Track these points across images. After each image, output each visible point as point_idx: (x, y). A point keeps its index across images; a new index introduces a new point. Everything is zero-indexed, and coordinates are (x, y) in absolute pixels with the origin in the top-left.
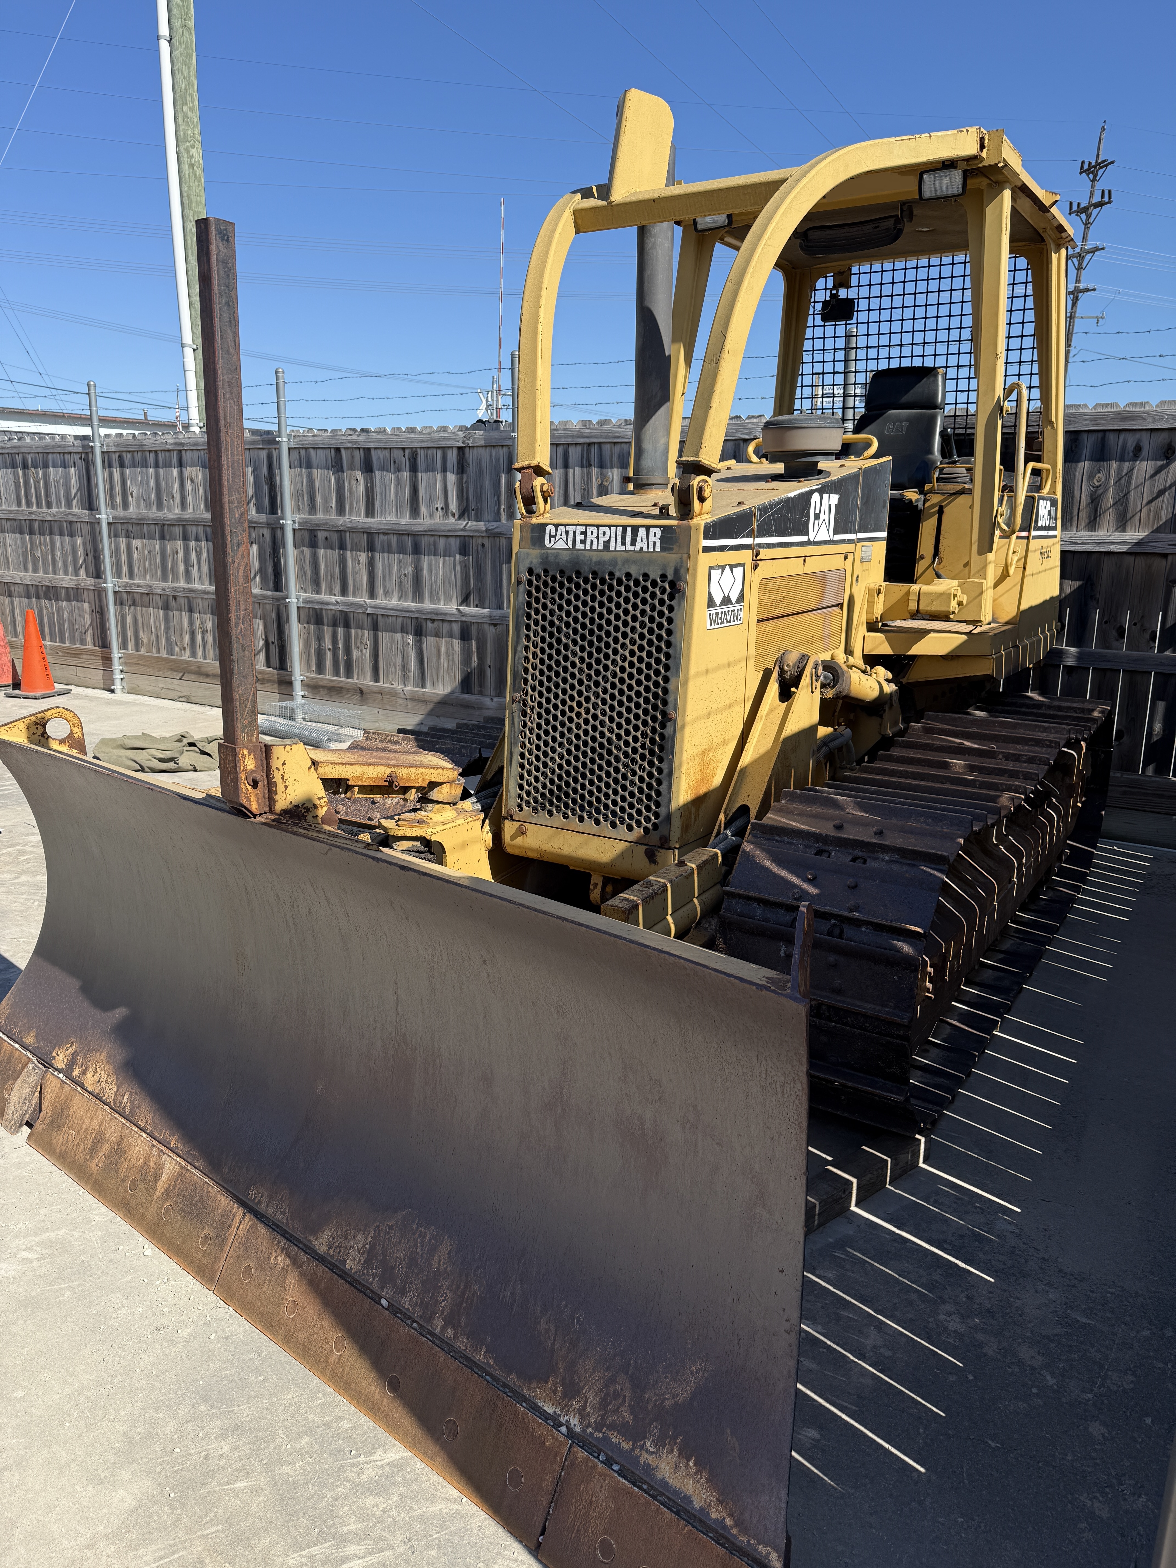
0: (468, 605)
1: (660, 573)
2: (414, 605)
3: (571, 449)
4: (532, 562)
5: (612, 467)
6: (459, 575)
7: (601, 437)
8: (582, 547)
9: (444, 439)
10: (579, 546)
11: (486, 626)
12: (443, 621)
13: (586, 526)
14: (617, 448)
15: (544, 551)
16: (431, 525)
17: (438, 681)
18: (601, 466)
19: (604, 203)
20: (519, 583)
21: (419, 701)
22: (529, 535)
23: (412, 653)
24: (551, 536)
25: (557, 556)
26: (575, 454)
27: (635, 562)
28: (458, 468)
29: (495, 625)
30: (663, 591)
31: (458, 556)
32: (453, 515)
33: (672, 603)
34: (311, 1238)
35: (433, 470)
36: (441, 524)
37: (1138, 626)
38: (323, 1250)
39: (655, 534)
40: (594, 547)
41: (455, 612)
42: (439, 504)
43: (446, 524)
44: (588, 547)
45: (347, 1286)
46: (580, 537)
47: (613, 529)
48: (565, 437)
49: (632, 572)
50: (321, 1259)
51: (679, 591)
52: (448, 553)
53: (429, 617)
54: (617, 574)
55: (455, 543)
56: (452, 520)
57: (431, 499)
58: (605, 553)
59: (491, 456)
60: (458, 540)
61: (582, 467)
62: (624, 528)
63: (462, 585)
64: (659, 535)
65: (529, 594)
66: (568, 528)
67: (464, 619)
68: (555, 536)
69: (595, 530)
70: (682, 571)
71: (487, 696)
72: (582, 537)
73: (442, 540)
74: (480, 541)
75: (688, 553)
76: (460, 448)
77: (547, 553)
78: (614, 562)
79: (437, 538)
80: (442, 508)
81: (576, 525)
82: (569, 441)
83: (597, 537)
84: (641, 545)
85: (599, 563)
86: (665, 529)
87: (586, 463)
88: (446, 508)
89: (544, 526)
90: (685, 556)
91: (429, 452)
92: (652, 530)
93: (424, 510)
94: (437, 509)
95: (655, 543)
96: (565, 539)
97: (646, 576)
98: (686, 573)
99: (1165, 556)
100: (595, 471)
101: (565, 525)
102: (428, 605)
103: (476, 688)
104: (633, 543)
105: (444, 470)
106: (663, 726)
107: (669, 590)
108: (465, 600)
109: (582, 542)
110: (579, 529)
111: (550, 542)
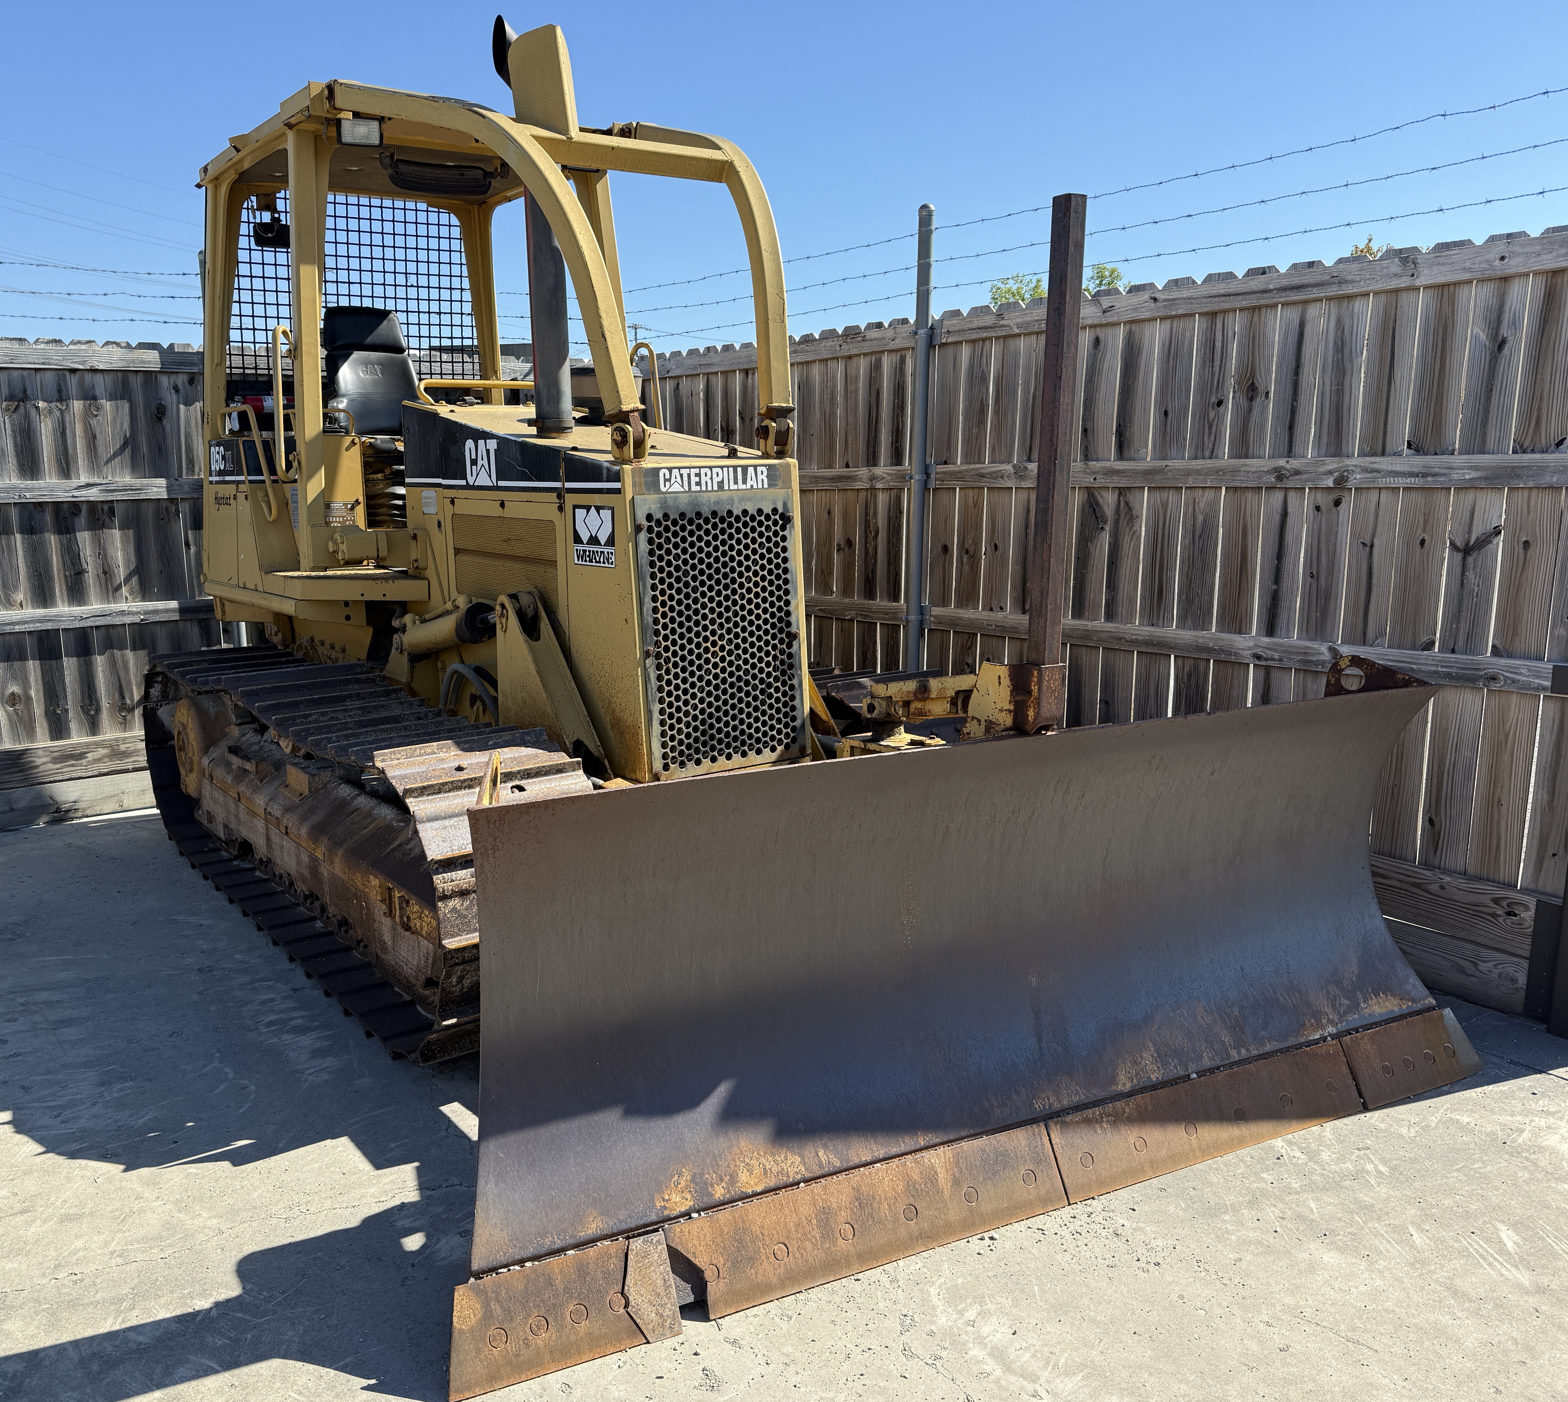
1: (772, 508)
4: (649, 508)
8: (698, 488)
10: (694, 488)
13: (700, 468)
15: (662, 496)
20: (639, 529)
22: (642, 481)
24: (666, 480)
25: (676, 499)
27: (749, 500)
30: (775, 523)
33: (784, 533)
34: (1113, 1088)
38: (1128, 1086)
39: (763, 473)
40: (710, 488)
44: (704, 488)
45: (1165, 1090)
46: (694, 479)
47: (725, 469)
49: (747, 509)
50: (1130, 1094)
51: (788, 522)
54: (735, 512)
58: (721, 493)
62: (735, 468)
64: (765, 473)
65: (651, 541)
66: (682, 471)
68: (669, 480)
69: (708, 471)
72: (697, 479)
75: (792, 488)
77: (665, 498)
78: (731, 501)
81: (689, 468)
83: (711, 478)
84: (752, 483)
85: (717, 503)
86: (770, 467)
89: (657, 470)
92: (759, 469)
95: (762, 481)
96: (680, 482)
97: (760, 511)
98: (793, 505)
101: (679, 468)
104: (745, 481)
106: (790, 646)
107: (781, 522)
109: (698, 484)
110: (693, 471)
111: (665, 486)
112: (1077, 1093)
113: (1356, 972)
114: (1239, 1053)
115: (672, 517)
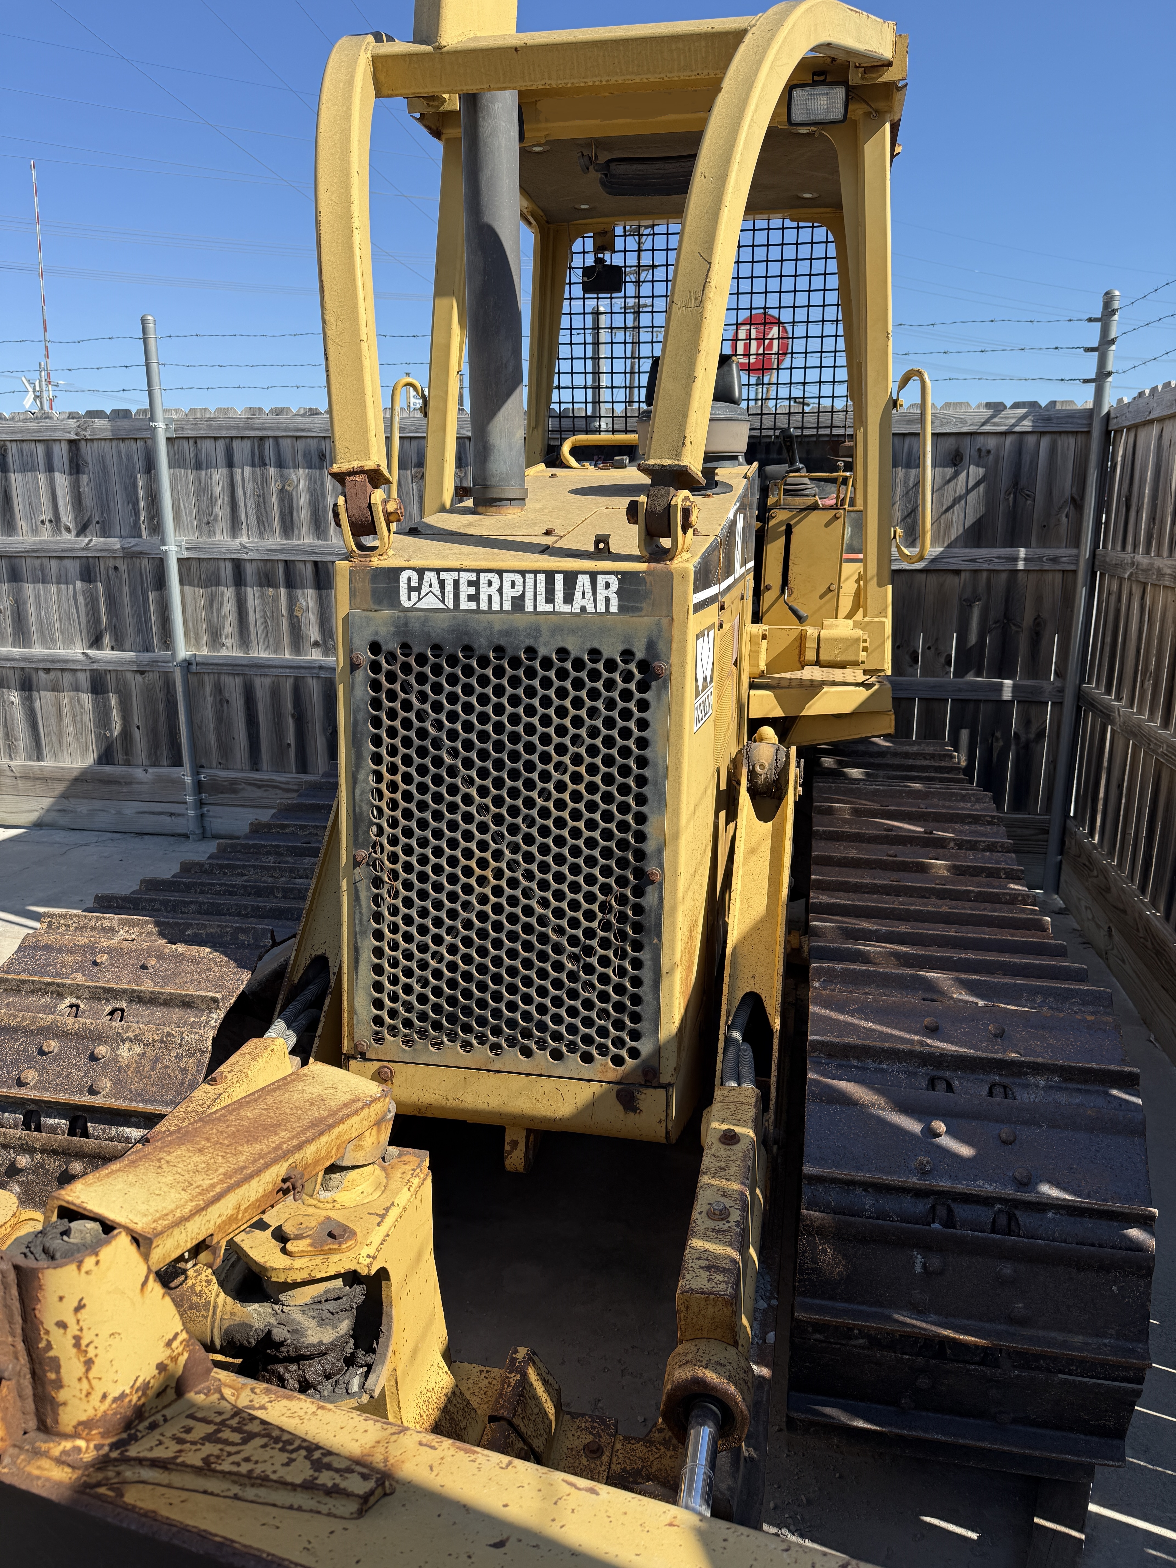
0: (100, 648)
1: (621, 648)
2: (17, 651)
3: (236, 444)
4: (377, 633)
5: (296, 467)
6: (82, 609)
7: (278, 429)
8: (473, 606)
9: (47, 429)
10: (465, 604)
11: (129, 675)
12: (62, 670)
13: (478, 571)
14: (301, 444)
15: (401, 614)
16: (35, 543)
17: (62, 751)
18: (280, 465)
19: (428, 48)
20: (354, 666)
21: (35, 779)
22: (368, 586)
23: (18, 715)
24: (411, 589)
25: (426, 621)
26: (241, 450)
27: (573, 631)
28: (71, 467)
29: (142, 673)
30: (628, 677)
31: (79, 584)
32: (68, 530)
33: (646, 696)
35: (34, 469)
36: (51, 542)
37: (933, 649)
39: (608, 585)
40: (496, 607)
41: (81, 657)
42: (46, 514)
43: (59, 542)
44: (484, 606)
46: (465, 590)
47: (530, 577)
48: (228, 429)
49: (569, 647)
51: (658, 677)
52: (63, 579)
53: (41, 665)
54: (542, 651)
55: (73, 568)
56: (67, 536)
57: (32, 509)
58: (516, 616)
60: (78, 562)
61: (253, 466)
62: (550, 575)
63: (88, 621)
64: (615, 586)
65: (376, 686)
66: (443, 575)
67: (95, 666)
68: (418, 589)
69: (495, 578)
70: (661, 646)
71: (137, 766)
72: (472, 590)
73: (54, 563)
74: (111, 563)
75: (670, 616)
76: (71, 442)
77: (406, 617)
78: (536, 631)
79: (46, 562)
80: (50, 521)
81: (458, 571)
82: (234, 433)
83: (500, 590)
84: (583, 603)
85: (507, 633)
86: (625, 577)
87: (259, 461)
88: (56, 520)
89: (397, 571)
90: (665, 621)
91: (25, 446)
92: (601, 579)
93: (22, 523)
94: (42, 522)
95: (607, 600)
96: (438, 593)
97: (595, 654)
98: (669, 648)
99: (957, 572)
100: (273, 471)
101: (438, 571)
102: (38, 650)
103: (120, 757)
104: (568, 598)
105: (50, 469)
106: (639, 892)
107: (638, 676)
108: (96, 642)
109: (471, 598)
110: (465, 577)
111: (409, 598)
115: (416, 650)
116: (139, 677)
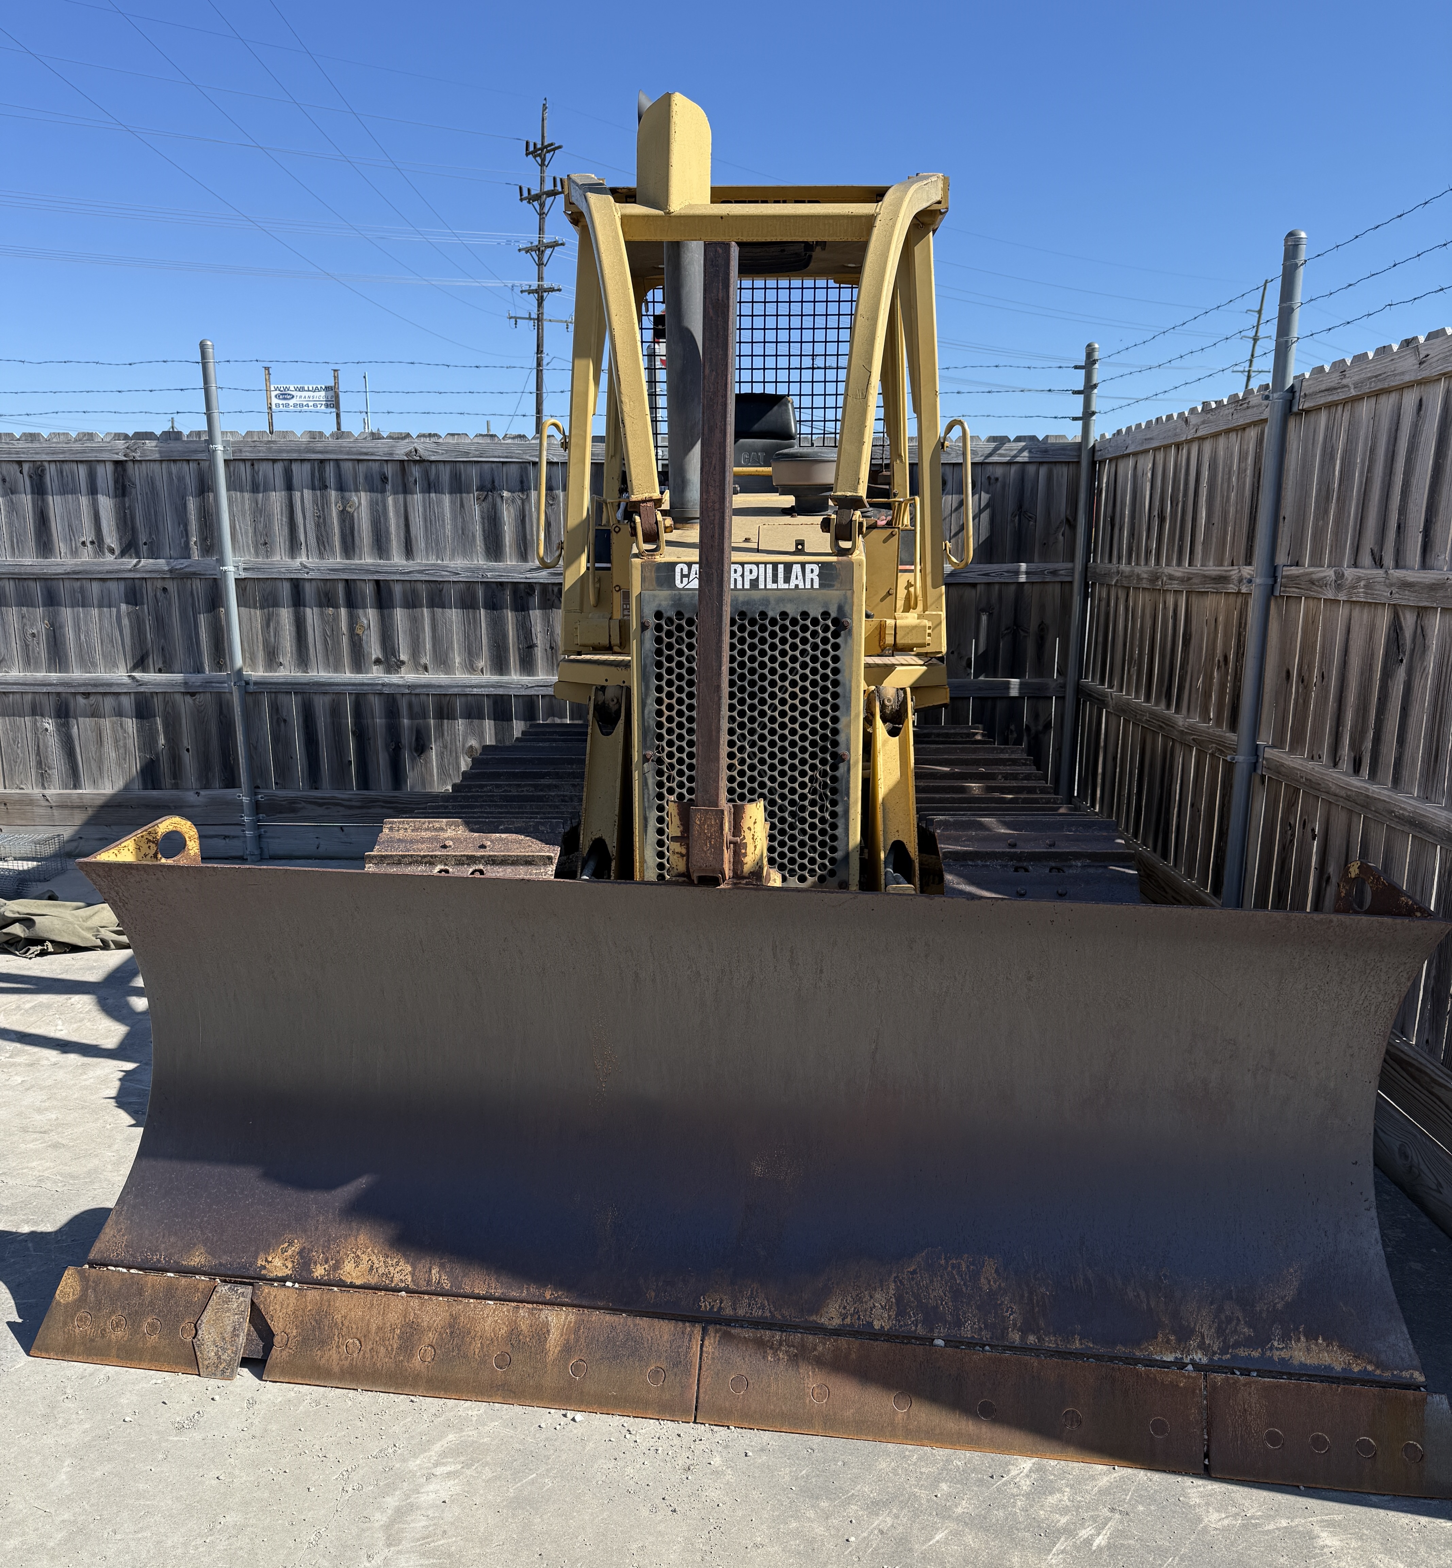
0: (144, 670)
1: (821, 611)
2: (54, 676)
3: (295, 467)
4: (660, 605)
5: (357, 490)
6: (127, 631)
7: (341, 452)
9: (92, 450)
11: (178, 697)
12: (105, 694)
14: (362, 468)
15: (676, 592)
16: (76, 565)
17: (102, 777)
18: (341, 488)
19: (661, 213)
20: (644, 627)
21: (73, 807)
22: (653, 575)
23: (53, 743)
24: (683, 576)
25: (690, 597)
26: (301, 473)
27: (791, 601)
28: (116, 489)
29: (193, 694)
30: (826, 629)
31: (123, 607)
32: (112, 551)
33: (837, 641)
35: (75, 491)
36: (94, 564)
38: (836, 1322)
39: (812, 571)
40: (739, 586)
41: (126, 680)
42: (87, 537)
43: (104, 564)
47: (762, 567)
48: (288, 452)
49: (788, 611)
50: (837, 1332)
51: (845, 628)
52: (106, 601)
53: (82, 690)
54: (771, 614)
55: (116, 589)
56: (110, 558)
57: (72, 531)
58: (753, 592)
59: (170, 474)
60: (122, 585)
61: (313, 489)
62: (775, 565)
63: (133, 644)
64: (817, 571)
65: (659, 640)
67: (142, 689)
68: (688, 576)
69: (739, 568)
70: (847, 608)
71: (187, 789)
73: (95, 586)
74: (159, 584)
75: (852, 589)
76: (117, 463)
77: (680, 594)
78: (766, 601)
79: (87, 584)
80: (92, 543)
82: (295, 456)
83: (743, 576)
84: (797, 582)
85: (747, 603)
86: (823, 566)
87: (319, 485)
88: (98, 542)
89: (673, 565)
90: (849, 592)
91: (66, 467)
92: (808, 567)
93: (60, 545)
94: (84, 543)
95: (812, 580)
97: (805, 615)
98: (852, 609)
100: (333, 494)
102: (77, 675)
103: (167, 780)
104: (787, 580)
105: (93, 491)
106: (835, 768)
107: (832, 628)
108: (140, 664)
111: (682, 582)
112: (763, 1307)
113: (1289, 1299)
114: (1023, 1338)
115: (686, 616)
116: (188, 699)
